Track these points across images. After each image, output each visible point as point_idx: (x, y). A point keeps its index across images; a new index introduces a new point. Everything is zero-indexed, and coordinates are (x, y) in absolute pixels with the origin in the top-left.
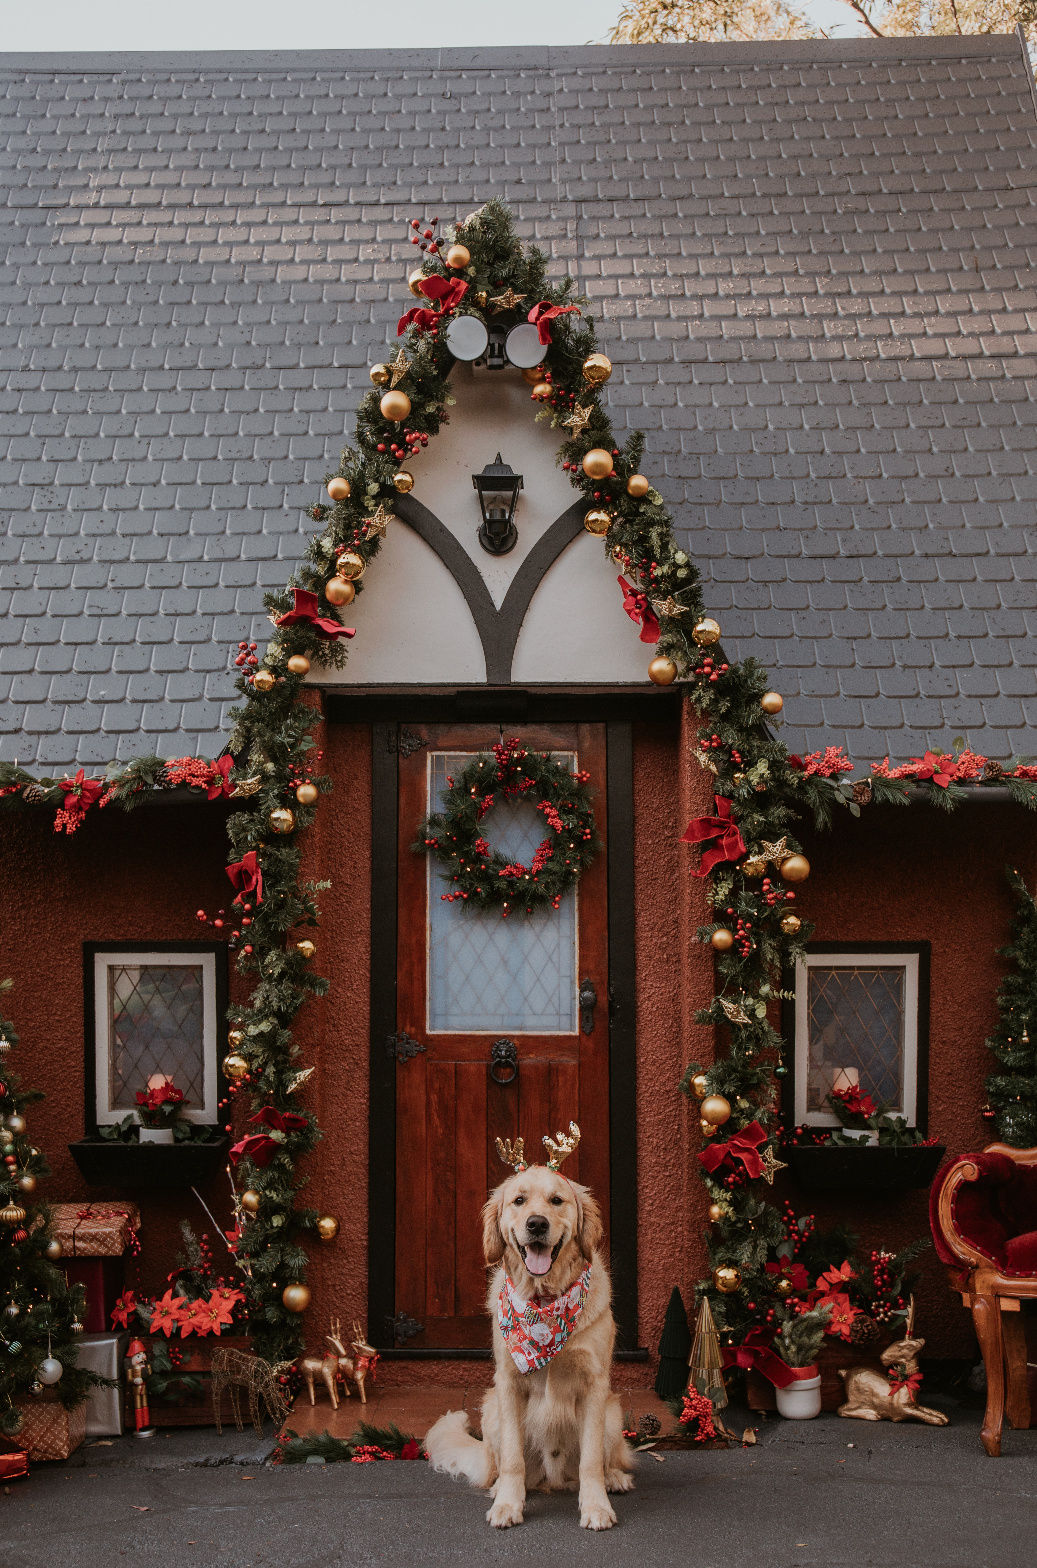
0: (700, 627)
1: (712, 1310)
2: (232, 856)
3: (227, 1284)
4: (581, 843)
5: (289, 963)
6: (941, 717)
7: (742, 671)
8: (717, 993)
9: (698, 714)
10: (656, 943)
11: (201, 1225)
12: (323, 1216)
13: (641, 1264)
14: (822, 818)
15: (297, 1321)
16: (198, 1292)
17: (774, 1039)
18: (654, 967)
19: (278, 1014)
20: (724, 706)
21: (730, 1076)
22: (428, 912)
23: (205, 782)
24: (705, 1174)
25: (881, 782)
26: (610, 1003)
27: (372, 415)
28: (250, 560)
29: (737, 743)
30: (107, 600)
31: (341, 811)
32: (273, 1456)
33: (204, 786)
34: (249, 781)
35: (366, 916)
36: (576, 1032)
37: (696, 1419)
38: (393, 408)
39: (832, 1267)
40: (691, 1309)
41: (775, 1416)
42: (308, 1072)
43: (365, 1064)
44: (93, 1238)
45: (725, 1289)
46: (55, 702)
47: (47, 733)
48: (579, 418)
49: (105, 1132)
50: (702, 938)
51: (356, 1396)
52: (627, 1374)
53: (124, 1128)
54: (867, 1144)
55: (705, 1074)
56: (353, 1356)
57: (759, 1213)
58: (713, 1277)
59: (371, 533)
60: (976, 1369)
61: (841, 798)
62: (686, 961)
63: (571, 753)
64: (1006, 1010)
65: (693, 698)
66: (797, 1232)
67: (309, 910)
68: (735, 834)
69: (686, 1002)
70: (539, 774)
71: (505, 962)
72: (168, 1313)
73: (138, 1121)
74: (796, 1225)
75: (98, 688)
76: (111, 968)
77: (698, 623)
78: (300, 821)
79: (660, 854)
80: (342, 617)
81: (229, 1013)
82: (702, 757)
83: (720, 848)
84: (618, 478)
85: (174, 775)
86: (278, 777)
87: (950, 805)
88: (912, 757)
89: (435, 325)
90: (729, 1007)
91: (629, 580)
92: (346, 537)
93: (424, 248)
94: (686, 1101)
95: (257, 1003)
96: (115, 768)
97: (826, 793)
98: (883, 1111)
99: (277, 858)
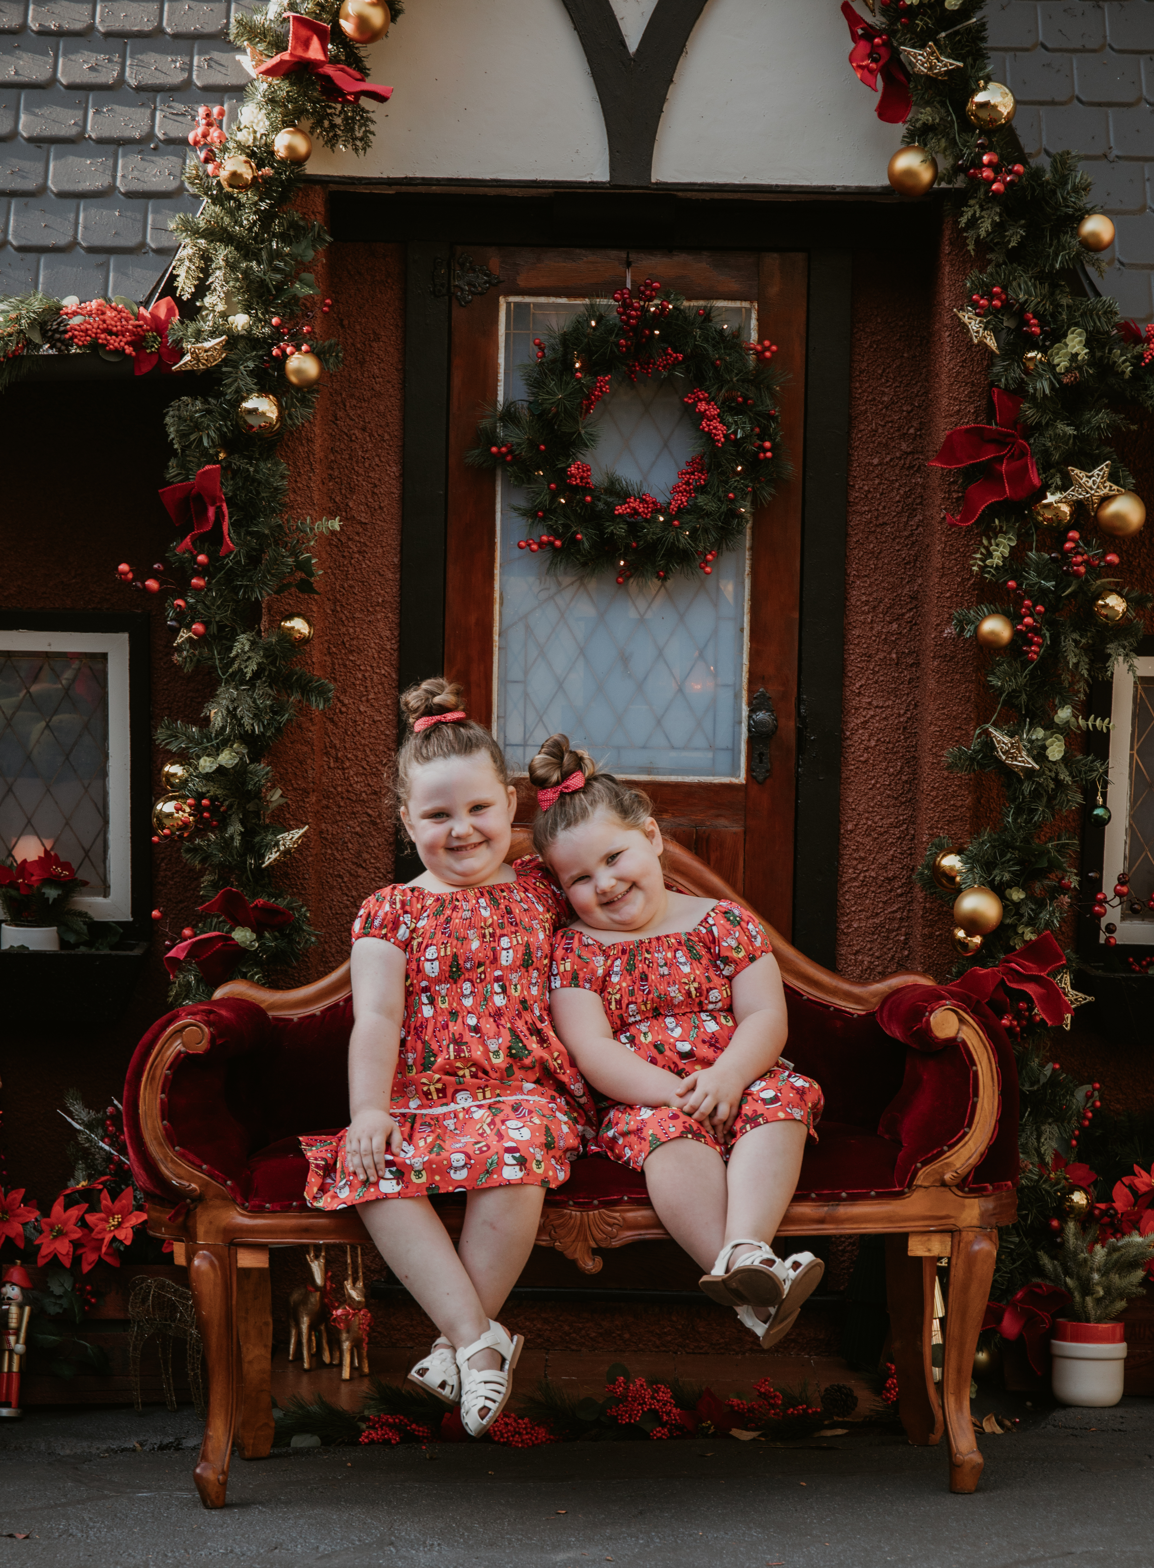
0: (980, 98)
2: (173, 470)
4: (754, 463)
5: (269, 653)
7: (1049, 175)
8: (984, 717)
9: (971, 247)
10: (880, 633)
18: (874, 673)
19: (248, 739)
20: (1014, 237)
21: (1003, 855)
22: (497, 571)
23: (129, 344)
26: (799, 732)
29: (1034, 300)
31: (352, 396)
33: (128, 350)
34: (206, 345)
35: (392, 576)
36: (741, 778)
42: (296, 834)
50: (962, 629)
55: (961, 851)
57: (1043, 1081)
62: (931, 664)
63: (746, 304)
65: (963, 220)
67: (304, 566)
68: (1023, 454)
69: (929, 734)
70: (691, 342)
71: (624, 659)
72: (62, 1233)
77: (979, 90)
78: (290, 416)
79: (892, 482)
80: (368, 64)
81: (161, 735)
82: (973, 326)
83: (998, 478)
85: (78, 330)
86: (253, 338)
90: (1003, 741)
91: (861, 9)
94: (921, 896)
95: (217, 723)
99: (251, 477)
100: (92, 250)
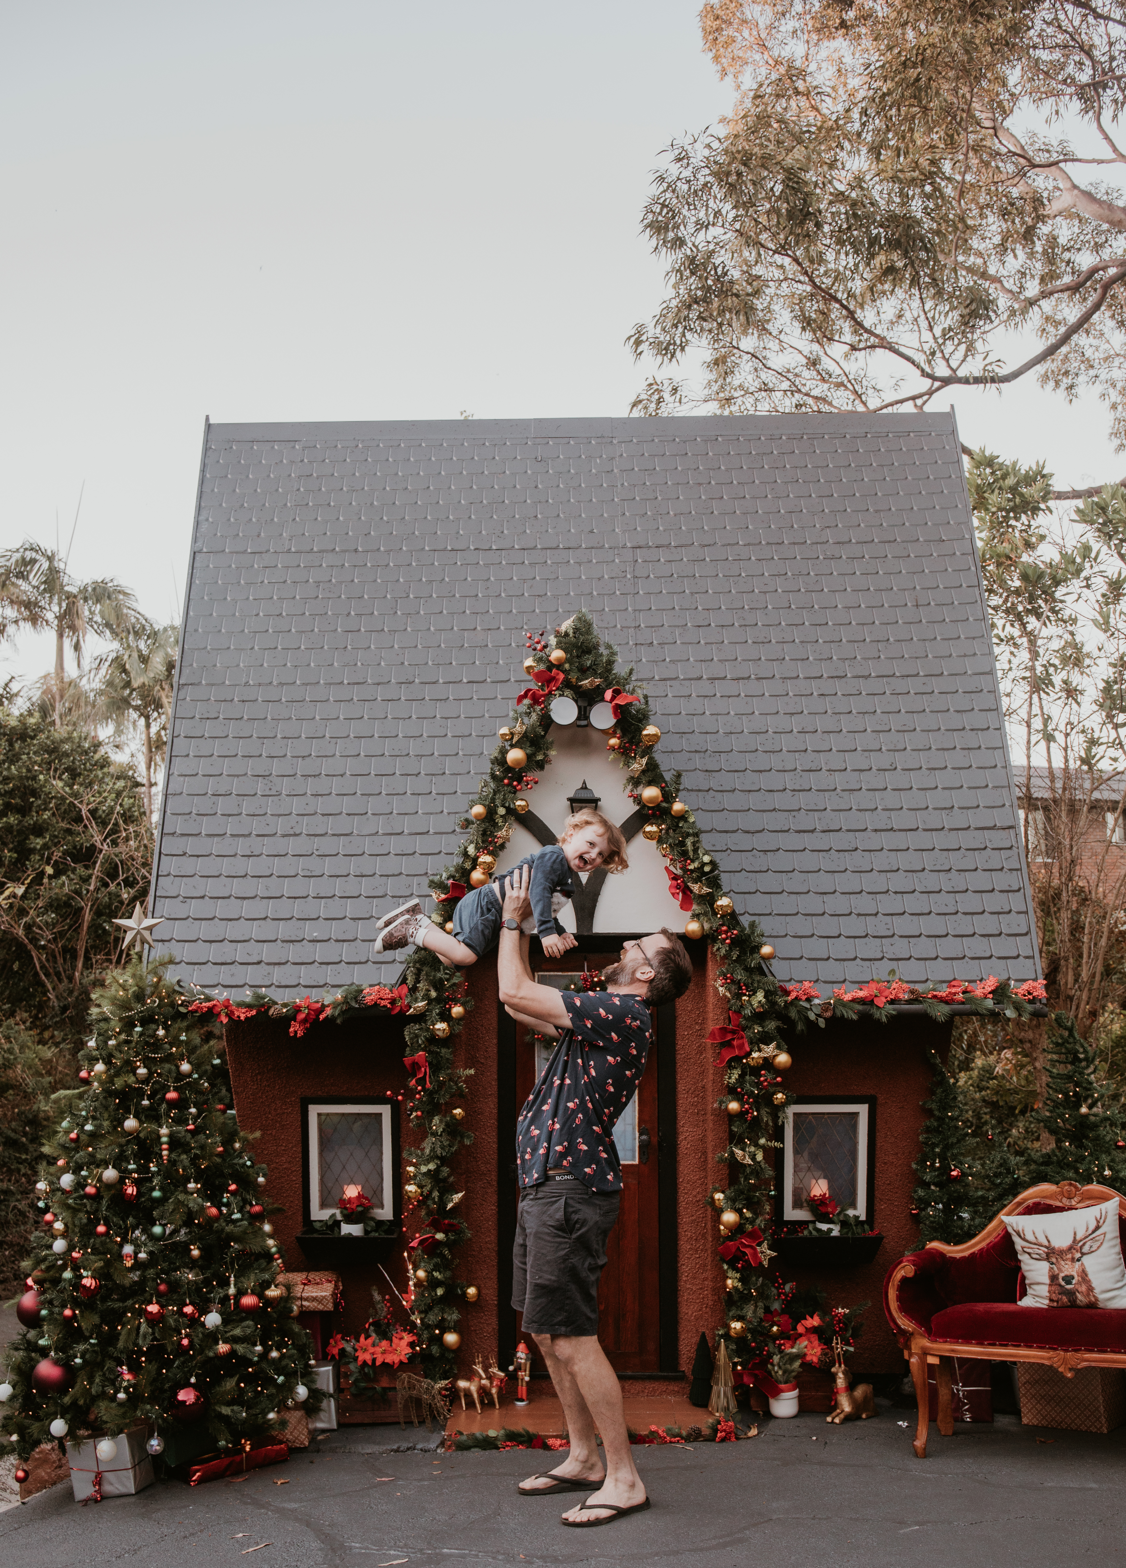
0: (719, 903)
1: (727, 1347)
2: (408, 1051)
3: (405, 1330)
5: (447, 1125)
6: (882, 952)
7: (747, 931)
8: (731, 1143)
9: (718, 958)
10: (690, 1102)
11: (385, 1289)
12: (469, 1286)
13: (681, 1315)
14: (800, 1027)
15: (451, 1355)
16: (384, 1334)
17: (768, 1172)
18: (688, 1118)
19: (440, 1158)
20: (735, 955)
21: (739, 1196)
23: (389, 1003)
24: (723, 1260)
25: (839, 1002)
26: (659, 1143)
27: (501, 761)
28: (410, 834)
29: (744, 978)
30: (314, 865)
32: (442, 1444)
33: (389, 1006)
34: (420, 1004)
35: (495, 1082)
36: (636, 1162)
38: (516, 761)
39: (807, 1317)
40: (713, 1346)
41: (769, 1416)
42: (460, 1195)
44: (314, 1299)
45: (735, 1335)
46: (283, 941)
47: (279, 964)
48: (639, 765)
49: (317, 1225)
50: (721, 1105)
51: (491, 1404)
52: (671, 1388)
53: (330, 1223)
54: (832, 1235)
55: (723, 1192)
56: (490, 1378)
57: (758, 1284)
58: (728, 1327)
59: (500, 841)
60: (906, 1380)
61: (812, 1016)
62: (710, 1117)
64: (926, 1144)
65: (715, 949)
66: (784, 1294)
67: (460, 1088)
68: (742, 1037)
69: (710, 1145)
72: (366, 1350)
73: (339, 1217)
74: (783, 1288)
75: (312, 931)
76: (319, 1115)
77: (718, 900)
78: (453, 1030)
79: (693, 1041)
81: (405, 1155)
82: (721, 989)
83: (732, 1047)
84: (664, 804)
85: (369, 999)
86: (438, 1000)
87: (884, 1019)
88: (861, 984)
89: (543, 702)
90: (739, 1152)
91: (672, 868)
92: (483, 842)
93: (535, 649)
94: (710, 1210)
95: (427, 1151)
96: (328, 992)
97: (803, 1012)
98: (843, 1210)
99: (438, 1053)
100: (374, 963)
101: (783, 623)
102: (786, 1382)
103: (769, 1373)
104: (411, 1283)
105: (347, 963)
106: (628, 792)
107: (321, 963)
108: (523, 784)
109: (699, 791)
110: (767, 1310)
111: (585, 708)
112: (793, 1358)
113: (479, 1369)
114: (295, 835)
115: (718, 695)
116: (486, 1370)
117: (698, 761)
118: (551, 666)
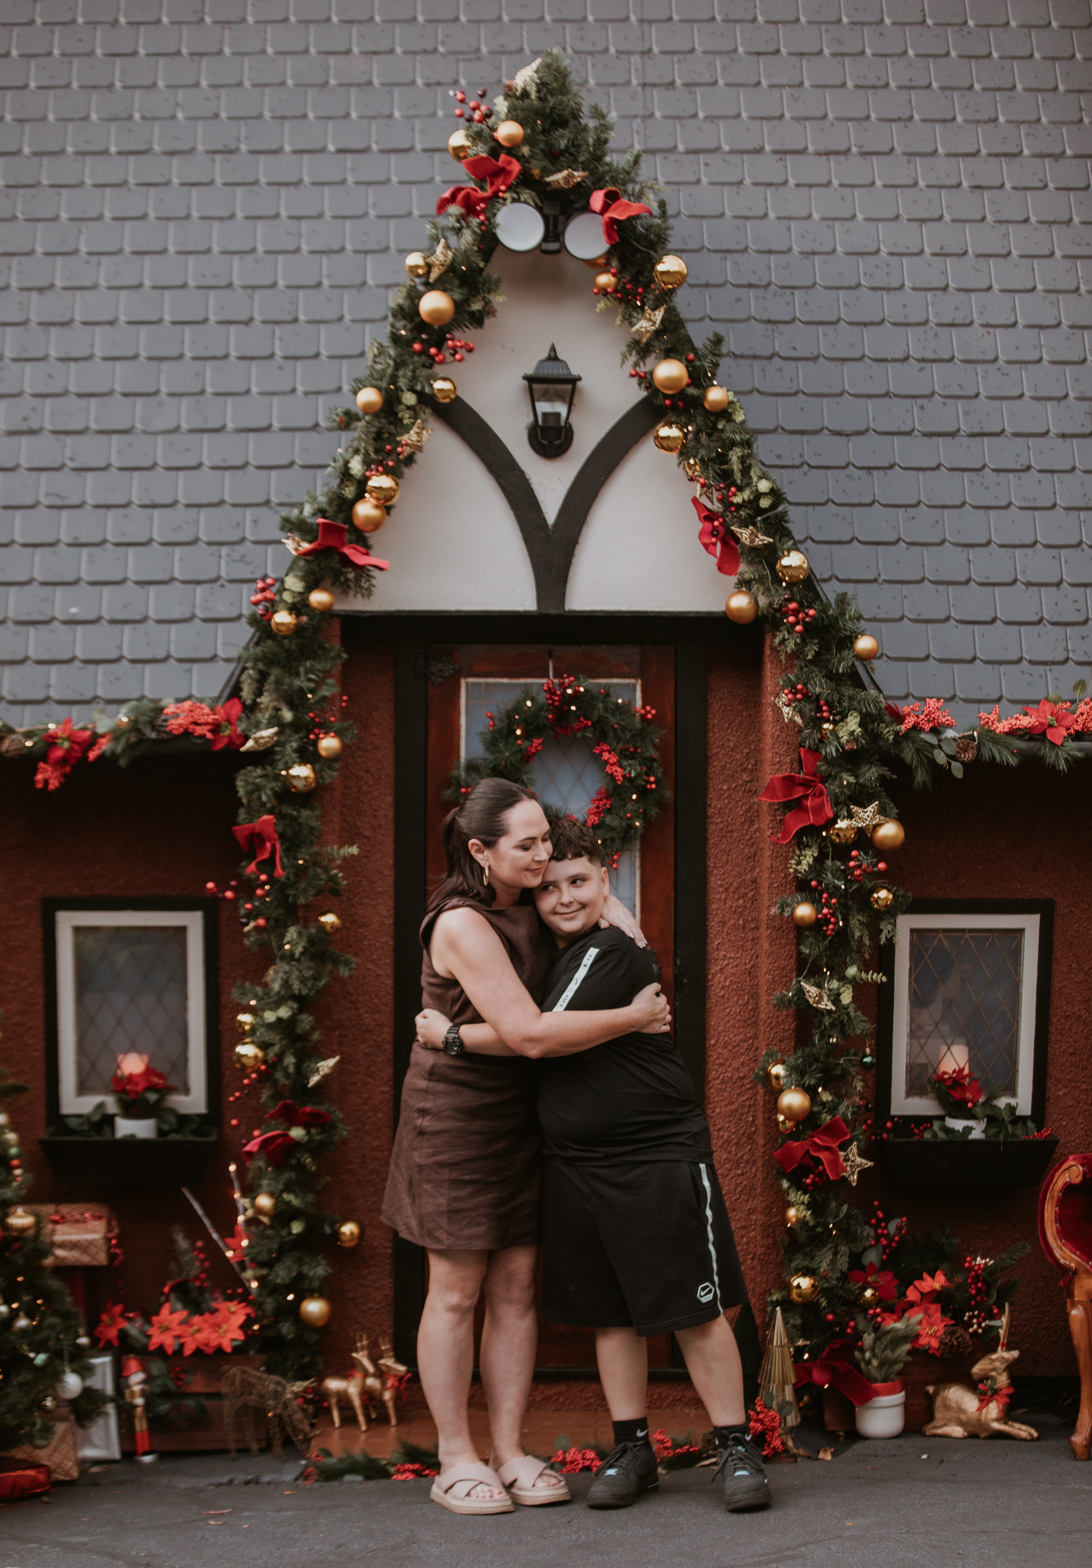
0: (785, 562)
1: (786, 1322)
2: (242, 814)
3: (232, 1298)
4: (643, 793)
5: (311, 940)
6: (1066, 649)
7: (833, 610)
8: (798, 975)
9: (783, 658)
10: (731, 907)
11: (194, 1230)
12: (344, 1221)
14: (920, 776)
15: (315, 1336)
16: (199, 1305)
17: (862, 1025)
18: (728, 934)
19: (298, 998)
20: (810, 651)
21: (811, 1066)
23: (210, 731)
24: (782, 1174)
25: (988, 734)
26: (676, 977)
27: (408, 311)
28: (238, 431)
29: (826, 693)
30: (67, 486)
32: (305, 1476)
33: (209, 735)
34: (265, 733)
35: (389, 873)
37: (763, 1433)
38: (435, 313)
39: (925, 1275)
40: (763, 1322)
41: (855, 1436)
42: (332, 1061)
43: (389, 1047)
44: (74, 1246)
45: (800, 1300)
46: (18, 623)
47: (12, 662)
48: (649, 322)
49: (73, 1123)
50: (783, 911)
53: (96, 1118)
54: (971, 1137)
55: (783, 1063)
57: (841, 1216)
58: (788, 1287)
59: (407, 451)
61: (941, 758)
62: (764, 932)
63: (632, 681)
65: (777, 641)
66: (887, 1236)
67: (333, 879)
68: (821, 794)
69: (764, 979)
70: (596, 713)
72: (168, 1329)
73: (113, 1107)
74: (886, 1227)
75: (68, 604)
76: (75, 928)
77: (784, 556)
78: (322, 777)
79: (737, 802)
80: (371, 541)
81: (234, 993)
82: (786, 710)
83: (805, 810)
84: (692, 391)
85: (175, 725)
86: (296, 726)
87: (1062, 765)
88: (1025, 704)
89: (483, 211)
90: (811, 990)
91: (704, 500)
92: (377, 451)
93: (470, 120)
94: (761, 1091)
95: (276, 986)
96: (102, 711)
97: (925, 752)
98: (992, 1097)
99: (294, 819)
100: (181, 660)
101: (911, 52)
102: (885, 1380)
103: (857, 1365)
104: (241, 1219)
105: (134, 661)
106: (628, 368)
107: (87, 662)
108: (447, 354)
109: (755, 357)
110: (856, 1259)
111: (556, 218)
112: (899, 1339)
113: (362, 1357)
114: (32, 432)
115: (792, 182)
116: (374, 1359)
117: (753, 303)
118: (496, 148)
